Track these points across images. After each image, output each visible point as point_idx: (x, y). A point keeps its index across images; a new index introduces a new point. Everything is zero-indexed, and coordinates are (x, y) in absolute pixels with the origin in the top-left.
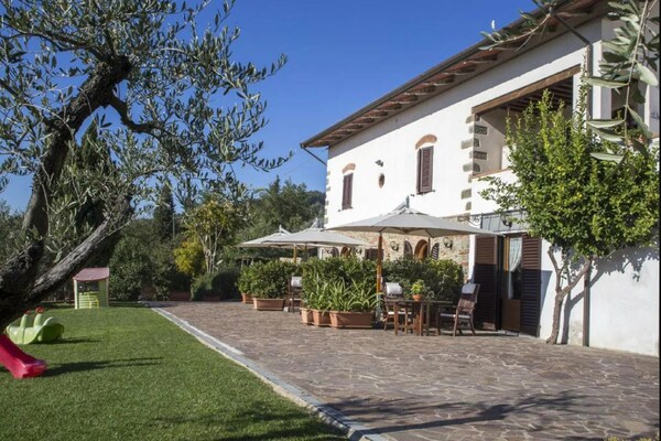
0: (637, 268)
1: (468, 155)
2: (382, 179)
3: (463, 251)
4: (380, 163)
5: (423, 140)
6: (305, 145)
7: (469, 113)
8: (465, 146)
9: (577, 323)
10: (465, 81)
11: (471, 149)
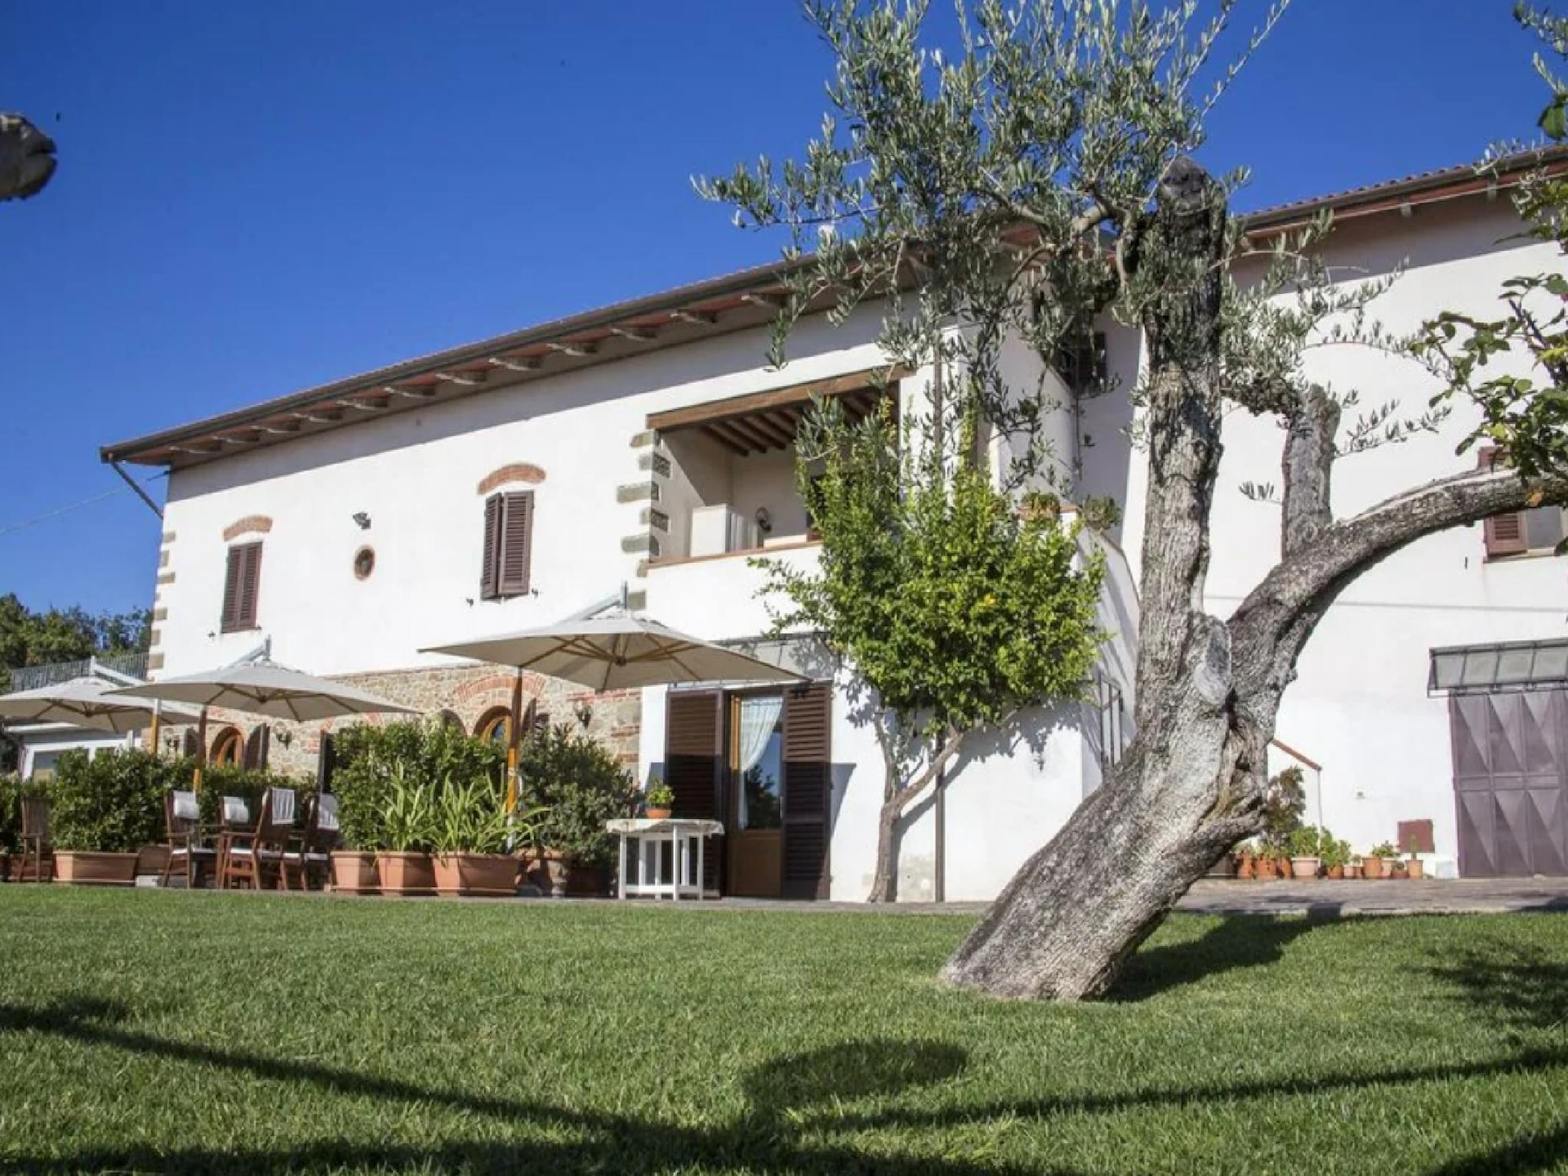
0: (1038, 746)
1: (637, 518)
2: (365, 561)
3: (620, 729)
4: (364, 521)
5: (504, 474)
6: (115, 456)
7: (640, 427)
8: (626, 495)
9: (916, 860)
10: (632, 355)
11: (646, 503)
